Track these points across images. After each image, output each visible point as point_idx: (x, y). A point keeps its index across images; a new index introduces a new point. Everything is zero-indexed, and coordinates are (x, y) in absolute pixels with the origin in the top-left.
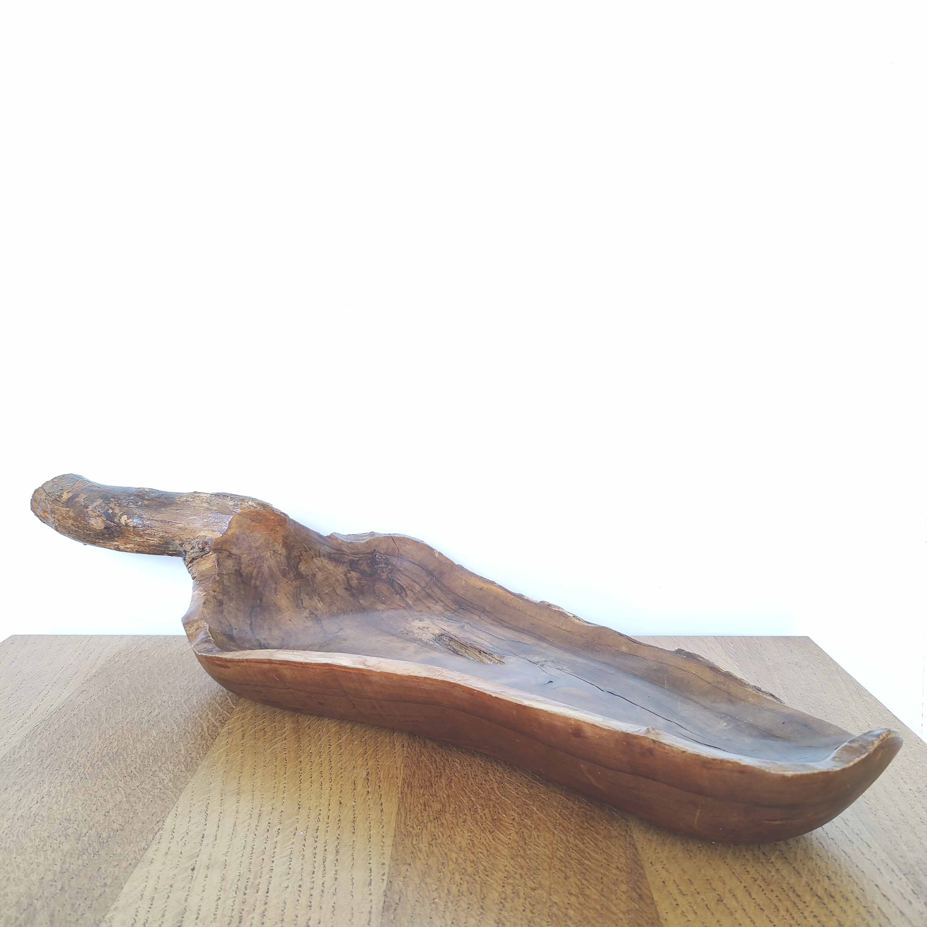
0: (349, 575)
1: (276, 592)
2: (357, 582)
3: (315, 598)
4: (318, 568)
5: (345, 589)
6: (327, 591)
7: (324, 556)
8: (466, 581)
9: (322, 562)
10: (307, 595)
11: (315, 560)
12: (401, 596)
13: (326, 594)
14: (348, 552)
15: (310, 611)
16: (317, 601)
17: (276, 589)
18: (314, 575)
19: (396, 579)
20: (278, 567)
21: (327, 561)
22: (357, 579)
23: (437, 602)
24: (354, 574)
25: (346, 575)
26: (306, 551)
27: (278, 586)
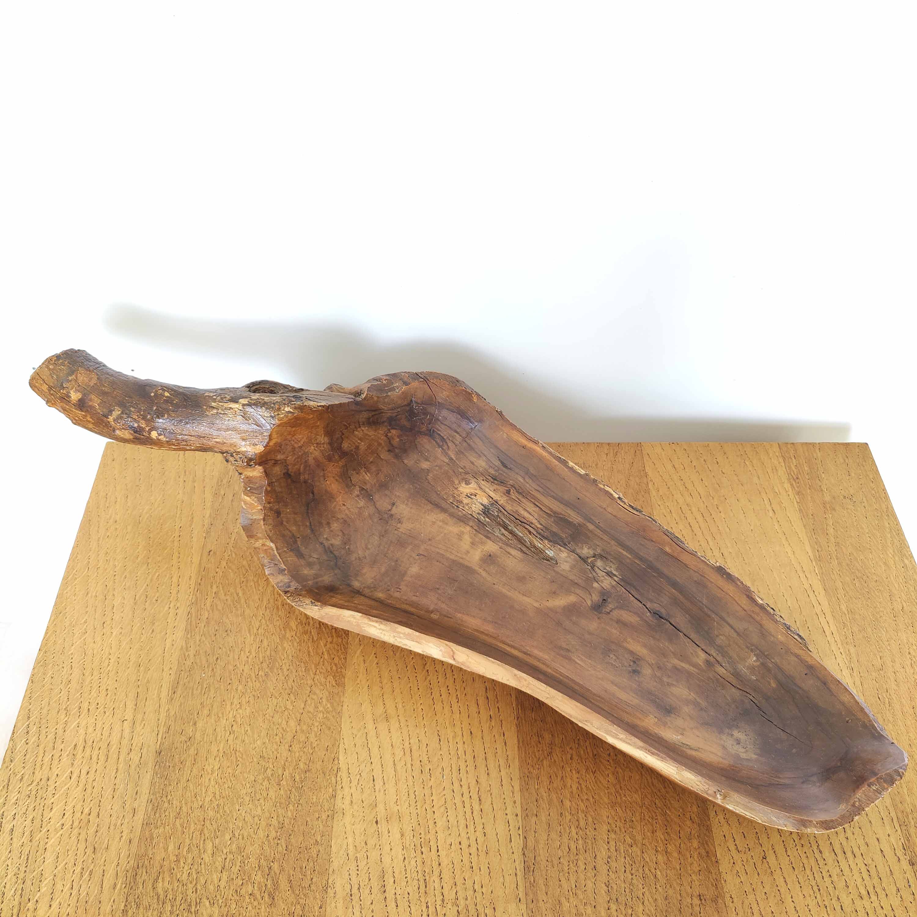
0: (389, 434)
1: (325, 479)
2: (398, 440)
3: (362, 471)
4: (360, 439)
5: (389, 451)
6: (371, 460)
7: (363, 424)
8: (507, 434)
9: (363, 431)
10: (354, 470)
11: (356, 433)
12: (443, 449)
13: (372, 462)
14: (386, 408)
15: (360, 487)
16: (364, 473)
17: (324, 476)
18: (357, 448)
19: (435, 430)
20: (323, 455)
21: (367, 428)
22: (398, 437)
23: (480, 456)
24: (394, 432)
25: (386, 436)
26: (347, 428)
27: (326, 472)
